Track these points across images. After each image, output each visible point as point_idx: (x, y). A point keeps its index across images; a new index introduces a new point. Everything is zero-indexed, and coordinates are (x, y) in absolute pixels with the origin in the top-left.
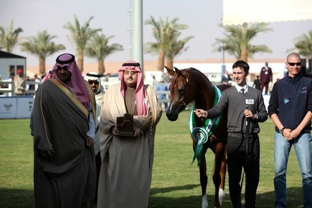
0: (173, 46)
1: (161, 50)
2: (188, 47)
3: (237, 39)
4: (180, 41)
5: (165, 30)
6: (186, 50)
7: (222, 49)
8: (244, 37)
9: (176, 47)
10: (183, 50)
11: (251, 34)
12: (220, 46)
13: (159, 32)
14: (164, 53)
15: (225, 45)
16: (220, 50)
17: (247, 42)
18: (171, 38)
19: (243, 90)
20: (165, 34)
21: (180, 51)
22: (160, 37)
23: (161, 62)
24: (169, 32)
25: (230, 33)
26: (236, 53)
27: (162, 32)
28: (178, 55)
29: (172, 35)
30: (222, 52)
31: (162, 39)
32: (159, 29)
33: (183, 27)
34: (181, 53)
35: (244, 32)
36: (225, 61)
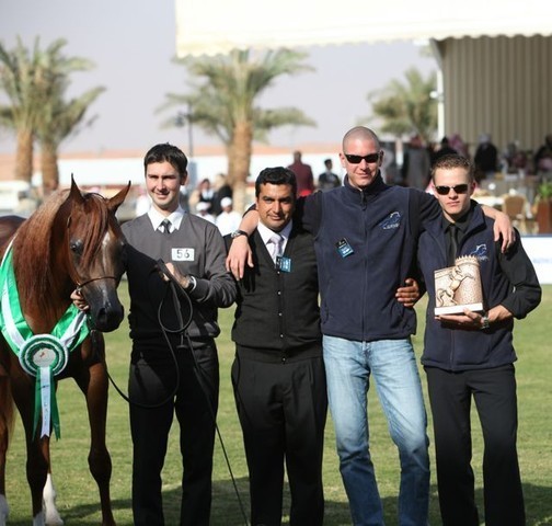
0: (55, 114)
1: (23, 125)
2: (96, 117)
3: (224, 93)
4: (73, 102)
5: (32, 73)
6: (90, 123)
7: (186, 121)
8: (241, 86)
9: (63, 116)
10: (83, 124)
11: (259, 80)
12: (180, 114)
13: (17, 79)
14: (33, 132)
15: (194, 110)
16: (179, 122)
17: (249, 101)
18: (49, 92)
19: (166, 224)
20: (32, 84)
21: (75, 128)
22: (19, 89)
23: (24, 156)
24: (43, 76)
25: (203, 80)
26: (223, 131)
27: (25, 79)
28: (70, 137)
29: (52, 84)
30: (186, 127)
31: (24, 95)
32: (15, 69)
33: (82, 65)
34: (77, 133)
35: (241, 75)
36: (195, 151)
